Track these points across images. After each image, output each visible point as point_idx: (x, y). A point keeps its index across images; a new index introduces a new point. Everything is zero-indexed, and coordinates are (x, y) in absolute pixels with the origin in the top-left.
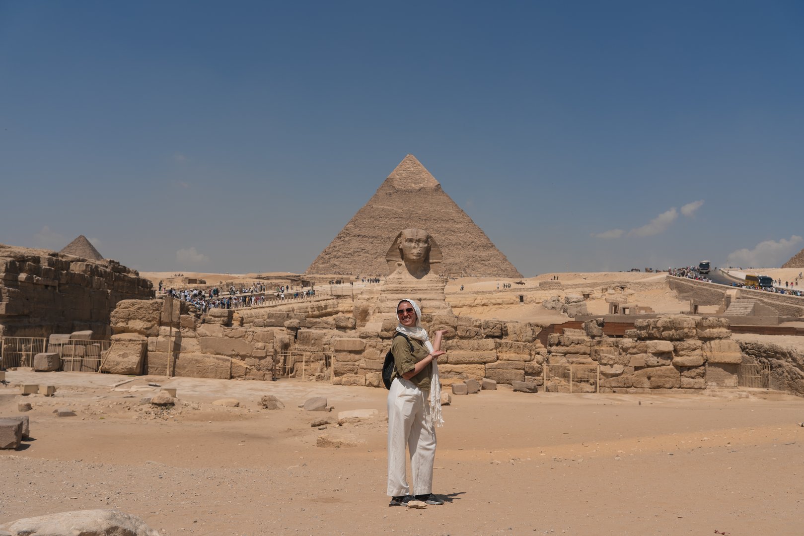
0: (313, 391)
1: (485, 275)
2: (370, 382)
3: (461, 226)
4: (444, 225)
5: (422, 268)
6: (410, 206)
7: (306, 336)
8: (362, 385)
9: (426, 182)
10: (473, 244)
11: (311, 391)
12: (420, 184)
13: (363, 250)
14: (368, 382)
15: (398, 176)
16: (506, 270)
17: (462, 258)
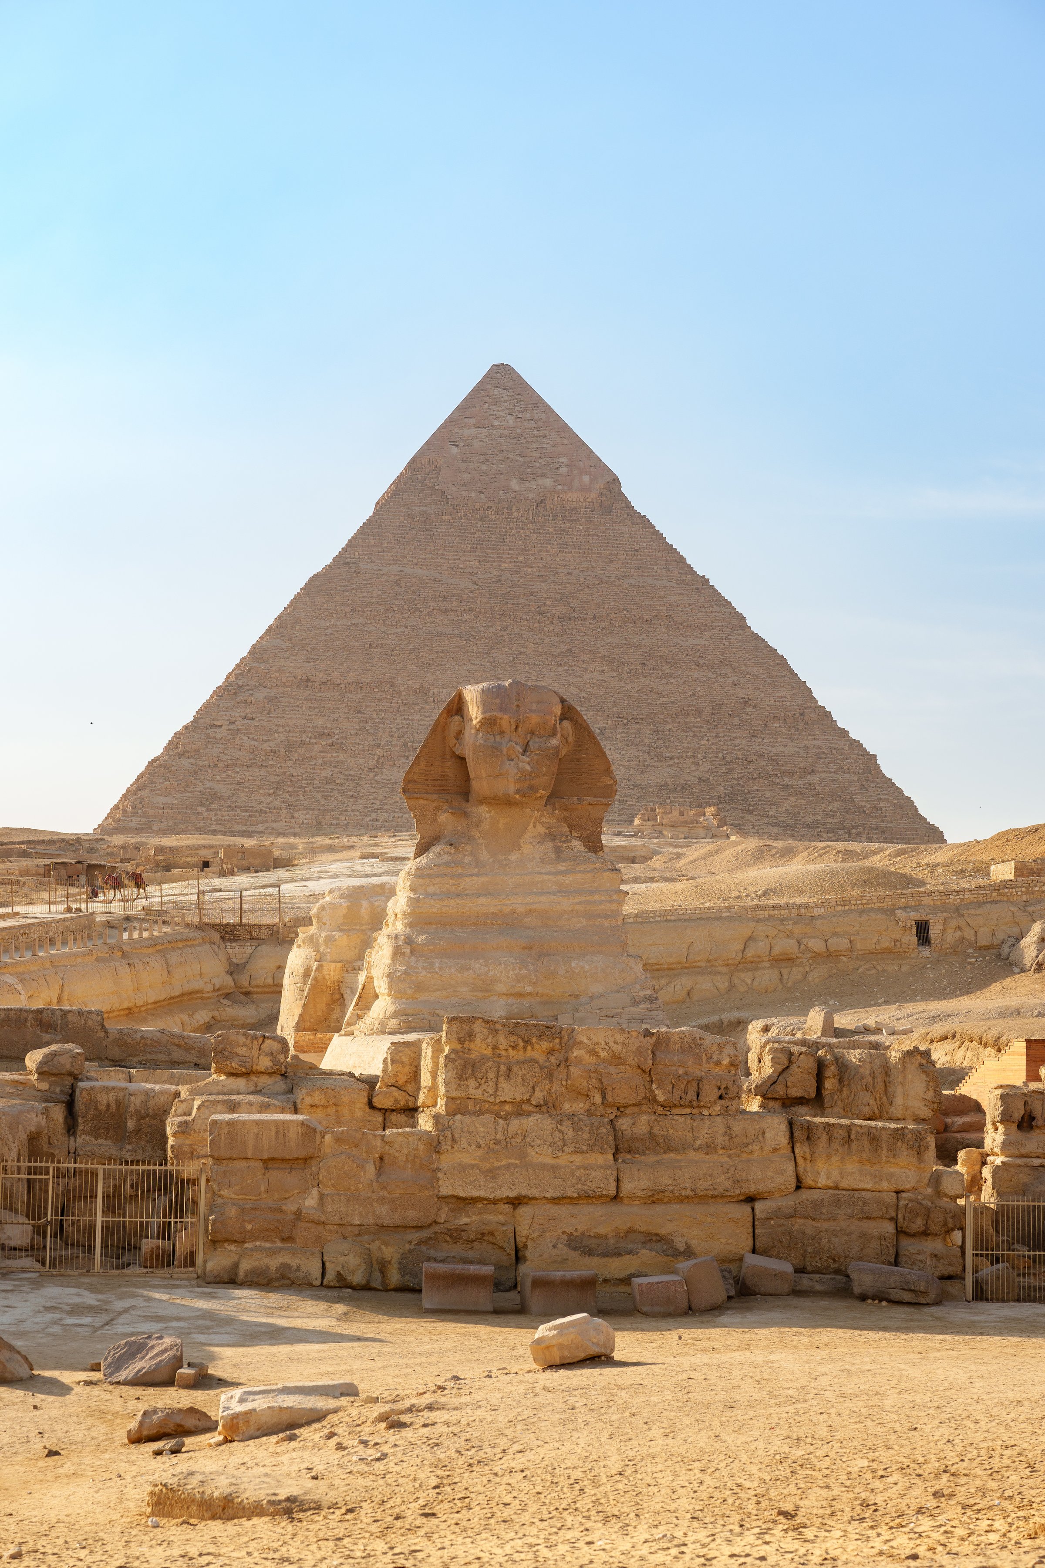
0: (133, 1307)
1: (793, 828)
2: (339, 1274)
3: (701, 642)
4: (635, 639)
5: (541, 829)
6: (504, 566)
7: (108, 1105)
8: (311, 1285)
9: (564, 470)
10: (749, 709)
11: (126, 1311)
12: (540, 481)
13: (321, 735)
14: (330, 1276)
15: (455, 450)
16: (876, 808)
17: (705, 766)
